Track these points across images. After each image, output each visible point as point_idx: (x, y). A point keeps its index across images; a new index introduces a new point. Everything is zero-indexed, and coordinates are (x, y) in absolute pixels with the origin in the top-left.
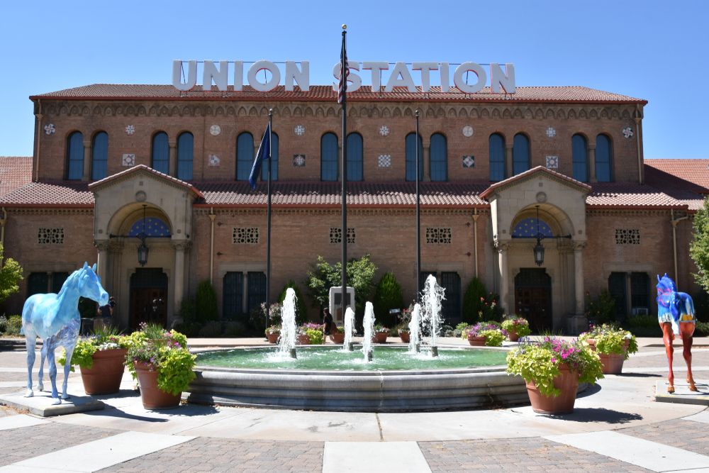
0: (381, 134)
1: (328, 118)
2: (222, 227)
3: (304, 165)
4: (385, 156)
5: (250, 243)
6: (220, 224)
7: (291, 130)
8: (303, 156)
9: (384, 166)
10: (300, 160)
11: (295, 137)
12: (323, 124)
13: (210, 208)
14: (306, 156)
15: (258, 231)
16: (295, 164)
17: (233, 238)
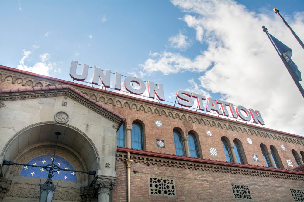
0: (208, 135)
1: (175, 120)
2: (137, 175)
3: (164, 147)
4: (213, 149)
5: (167, 195)
6: (135, 172)
7: (153, 122)
8: (163, 141)
9: (214, 155)
10: (161, 144)
11: (156, 127)
12: (173, 123)
13: (127, 153)
14: (165, 142)
15: (174, 182)
16: (158, 146)
17: (150, 188)
